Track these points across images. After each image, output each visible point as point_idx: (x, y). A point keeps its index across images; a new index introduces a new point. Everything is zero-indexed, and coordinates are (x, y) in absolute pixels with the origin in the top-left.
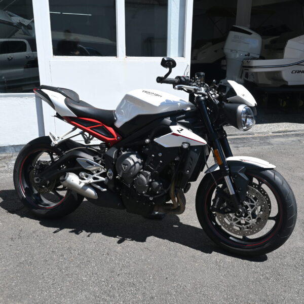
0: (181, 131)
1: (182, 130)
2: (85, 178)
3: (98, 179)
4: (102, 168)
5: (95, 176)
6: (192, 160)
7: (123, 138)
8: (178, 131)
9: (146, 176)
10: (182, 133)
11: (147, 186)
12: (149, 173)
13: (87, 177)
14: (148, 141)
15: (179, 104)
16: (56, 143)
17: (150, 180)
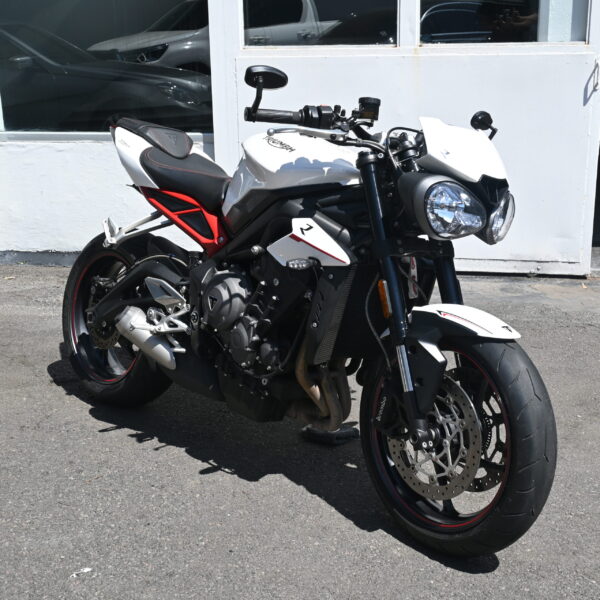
0: (307, 229)
1: (311, 227)
2: (156, 321)
3: (176, 326)
4: (182, 302)
5: (171, 318)
6: (323, 299)
7: (229, 240)
8: (302, 229)
9: (248, 327)
10: (308, 237)
11: (248, 349)
12: (254, 322)
13: (159, 318)
14: (256, 248)
15: (326, 169)
16: (114, 241)
17: (255, 338)
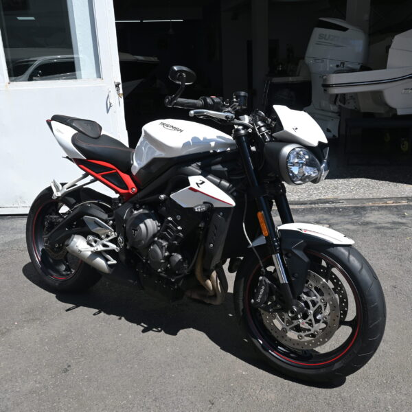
0: (201, 184)
1: (203, 182)
2: (93, 244)
3: (108, 246)
4: (111, 231)
6: (216, 228)
7: (139, 190)
8: (197, 184)
9: (161, 247)
10: (202, 189)
11: (162, 261)
12: (165, 243)
13: (95, 242)
14: (162, 196)
16: (59, 194)
17: (166, 254)
